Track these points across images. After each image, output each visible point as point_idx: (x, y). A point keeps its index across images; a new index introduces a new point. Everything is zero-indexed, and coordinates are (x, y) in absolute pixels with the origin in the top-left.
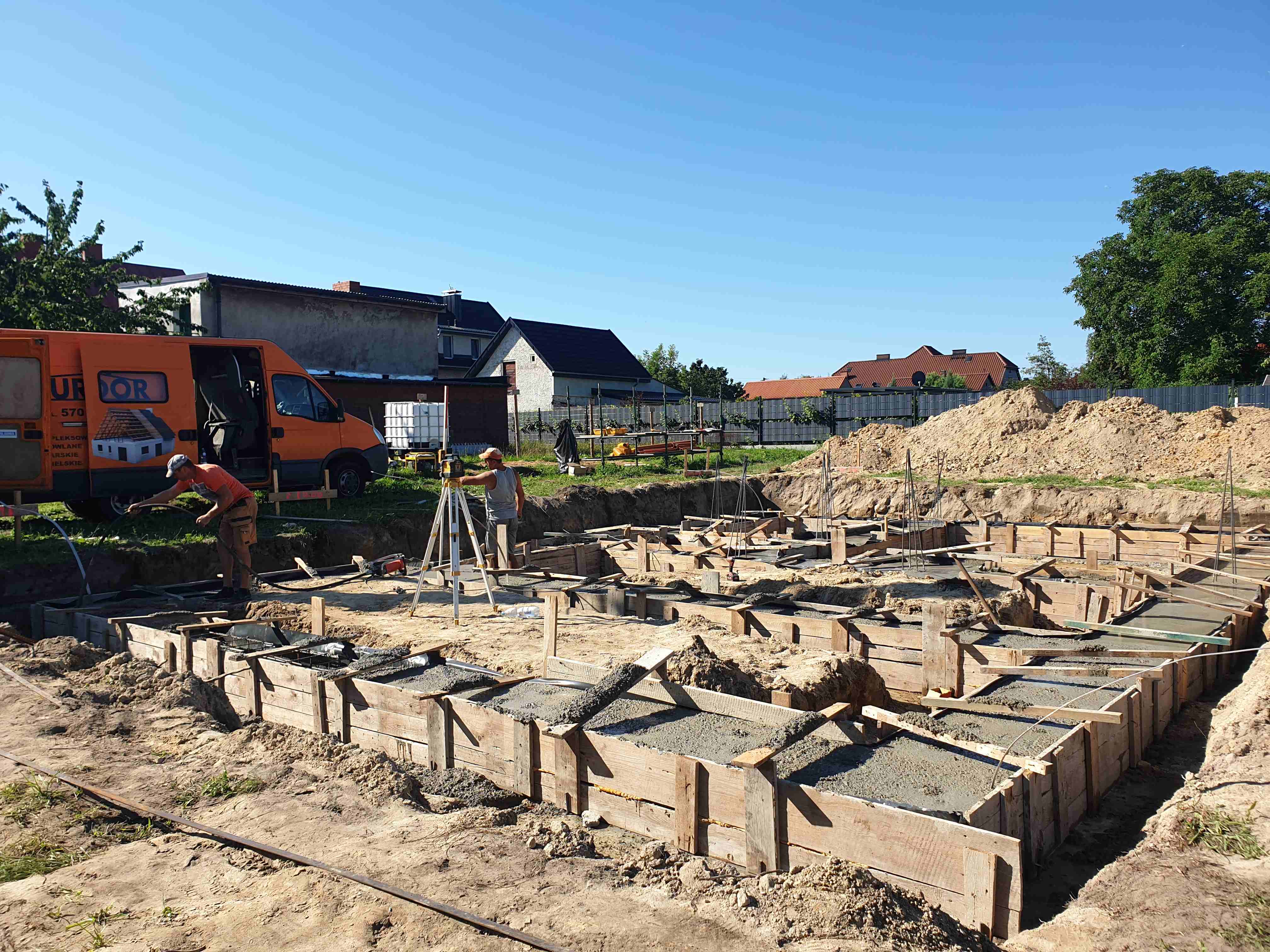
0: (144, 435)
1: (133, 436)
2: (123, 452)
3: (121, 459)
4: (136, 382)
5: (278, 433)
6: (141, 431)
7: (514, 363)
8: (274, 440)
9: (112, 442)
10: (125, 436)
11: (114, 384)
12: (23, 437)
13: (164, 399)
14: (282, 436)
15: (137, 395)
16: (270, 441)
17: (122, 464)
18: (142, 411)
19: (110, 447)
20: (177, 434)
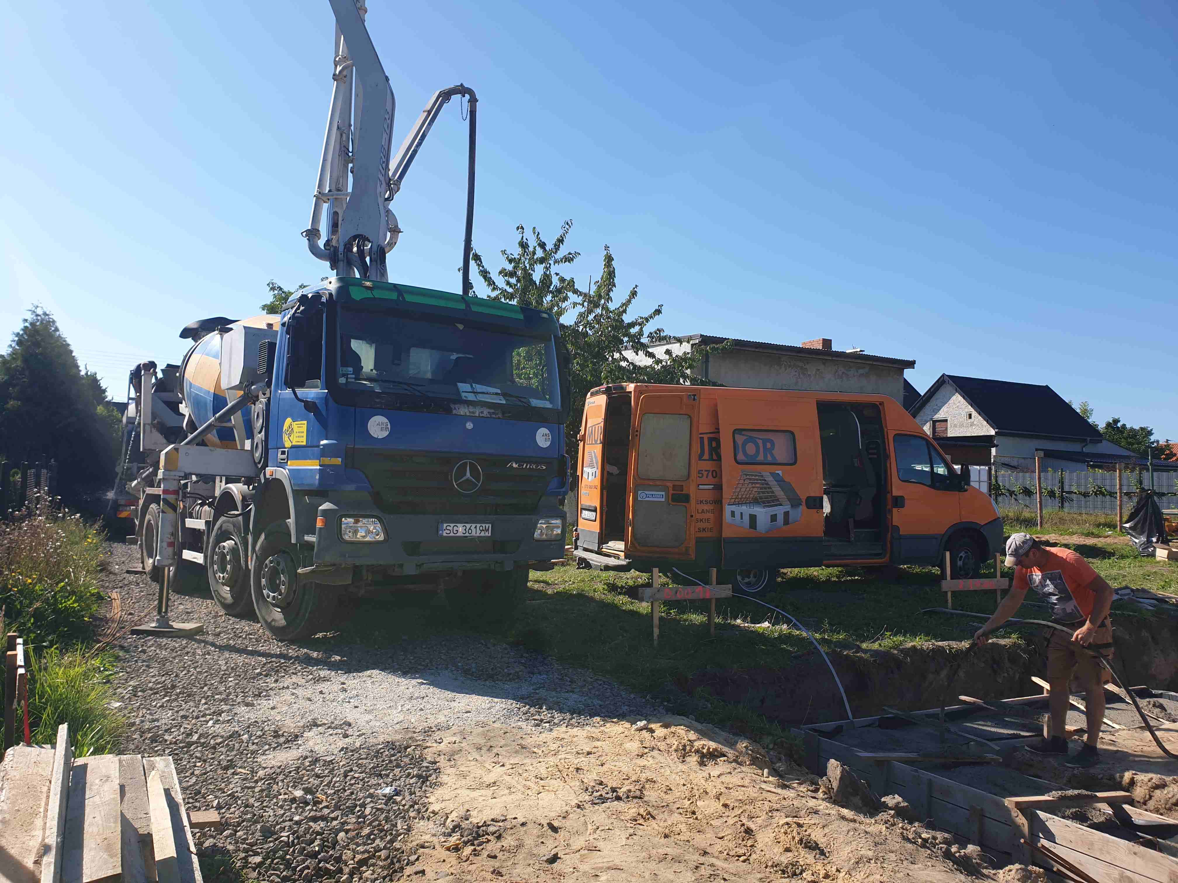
0: (773, 501)
1: (764, 502)
2: (753, 518)
3: (751, 527)
4: (765, 441)
5: (899, 502)
6: (771, 497)
7: (946, 421)
8: (895, 510)
9: (744, 508)
10: (756, 501)
11: (744, 444)
12: (670, 501)
13: (791, 462)
14: (903, 506)
15: (765, 457)
16: (891, 512)
17: (752, 534)
18: (773, 474)
19: (741, 513)
20: (804, 501)
